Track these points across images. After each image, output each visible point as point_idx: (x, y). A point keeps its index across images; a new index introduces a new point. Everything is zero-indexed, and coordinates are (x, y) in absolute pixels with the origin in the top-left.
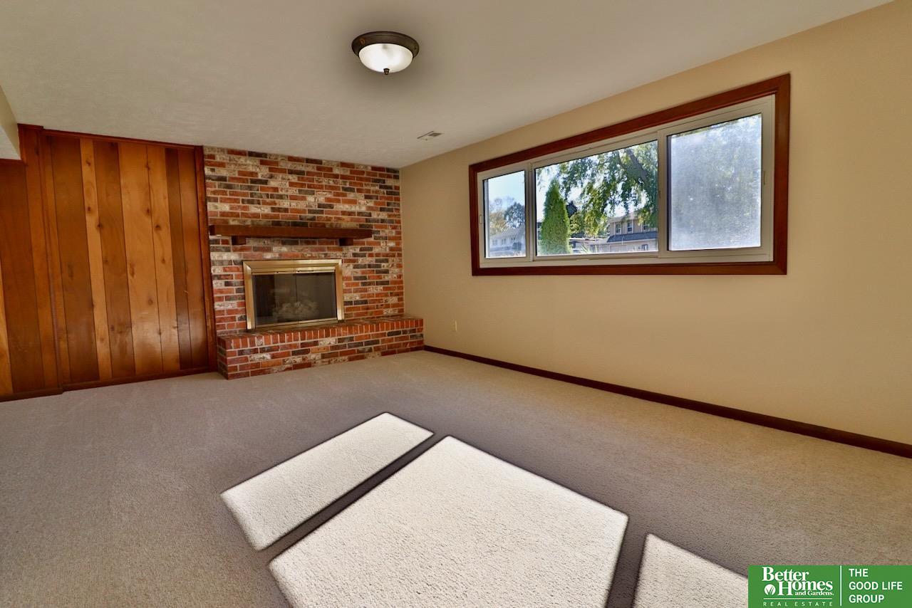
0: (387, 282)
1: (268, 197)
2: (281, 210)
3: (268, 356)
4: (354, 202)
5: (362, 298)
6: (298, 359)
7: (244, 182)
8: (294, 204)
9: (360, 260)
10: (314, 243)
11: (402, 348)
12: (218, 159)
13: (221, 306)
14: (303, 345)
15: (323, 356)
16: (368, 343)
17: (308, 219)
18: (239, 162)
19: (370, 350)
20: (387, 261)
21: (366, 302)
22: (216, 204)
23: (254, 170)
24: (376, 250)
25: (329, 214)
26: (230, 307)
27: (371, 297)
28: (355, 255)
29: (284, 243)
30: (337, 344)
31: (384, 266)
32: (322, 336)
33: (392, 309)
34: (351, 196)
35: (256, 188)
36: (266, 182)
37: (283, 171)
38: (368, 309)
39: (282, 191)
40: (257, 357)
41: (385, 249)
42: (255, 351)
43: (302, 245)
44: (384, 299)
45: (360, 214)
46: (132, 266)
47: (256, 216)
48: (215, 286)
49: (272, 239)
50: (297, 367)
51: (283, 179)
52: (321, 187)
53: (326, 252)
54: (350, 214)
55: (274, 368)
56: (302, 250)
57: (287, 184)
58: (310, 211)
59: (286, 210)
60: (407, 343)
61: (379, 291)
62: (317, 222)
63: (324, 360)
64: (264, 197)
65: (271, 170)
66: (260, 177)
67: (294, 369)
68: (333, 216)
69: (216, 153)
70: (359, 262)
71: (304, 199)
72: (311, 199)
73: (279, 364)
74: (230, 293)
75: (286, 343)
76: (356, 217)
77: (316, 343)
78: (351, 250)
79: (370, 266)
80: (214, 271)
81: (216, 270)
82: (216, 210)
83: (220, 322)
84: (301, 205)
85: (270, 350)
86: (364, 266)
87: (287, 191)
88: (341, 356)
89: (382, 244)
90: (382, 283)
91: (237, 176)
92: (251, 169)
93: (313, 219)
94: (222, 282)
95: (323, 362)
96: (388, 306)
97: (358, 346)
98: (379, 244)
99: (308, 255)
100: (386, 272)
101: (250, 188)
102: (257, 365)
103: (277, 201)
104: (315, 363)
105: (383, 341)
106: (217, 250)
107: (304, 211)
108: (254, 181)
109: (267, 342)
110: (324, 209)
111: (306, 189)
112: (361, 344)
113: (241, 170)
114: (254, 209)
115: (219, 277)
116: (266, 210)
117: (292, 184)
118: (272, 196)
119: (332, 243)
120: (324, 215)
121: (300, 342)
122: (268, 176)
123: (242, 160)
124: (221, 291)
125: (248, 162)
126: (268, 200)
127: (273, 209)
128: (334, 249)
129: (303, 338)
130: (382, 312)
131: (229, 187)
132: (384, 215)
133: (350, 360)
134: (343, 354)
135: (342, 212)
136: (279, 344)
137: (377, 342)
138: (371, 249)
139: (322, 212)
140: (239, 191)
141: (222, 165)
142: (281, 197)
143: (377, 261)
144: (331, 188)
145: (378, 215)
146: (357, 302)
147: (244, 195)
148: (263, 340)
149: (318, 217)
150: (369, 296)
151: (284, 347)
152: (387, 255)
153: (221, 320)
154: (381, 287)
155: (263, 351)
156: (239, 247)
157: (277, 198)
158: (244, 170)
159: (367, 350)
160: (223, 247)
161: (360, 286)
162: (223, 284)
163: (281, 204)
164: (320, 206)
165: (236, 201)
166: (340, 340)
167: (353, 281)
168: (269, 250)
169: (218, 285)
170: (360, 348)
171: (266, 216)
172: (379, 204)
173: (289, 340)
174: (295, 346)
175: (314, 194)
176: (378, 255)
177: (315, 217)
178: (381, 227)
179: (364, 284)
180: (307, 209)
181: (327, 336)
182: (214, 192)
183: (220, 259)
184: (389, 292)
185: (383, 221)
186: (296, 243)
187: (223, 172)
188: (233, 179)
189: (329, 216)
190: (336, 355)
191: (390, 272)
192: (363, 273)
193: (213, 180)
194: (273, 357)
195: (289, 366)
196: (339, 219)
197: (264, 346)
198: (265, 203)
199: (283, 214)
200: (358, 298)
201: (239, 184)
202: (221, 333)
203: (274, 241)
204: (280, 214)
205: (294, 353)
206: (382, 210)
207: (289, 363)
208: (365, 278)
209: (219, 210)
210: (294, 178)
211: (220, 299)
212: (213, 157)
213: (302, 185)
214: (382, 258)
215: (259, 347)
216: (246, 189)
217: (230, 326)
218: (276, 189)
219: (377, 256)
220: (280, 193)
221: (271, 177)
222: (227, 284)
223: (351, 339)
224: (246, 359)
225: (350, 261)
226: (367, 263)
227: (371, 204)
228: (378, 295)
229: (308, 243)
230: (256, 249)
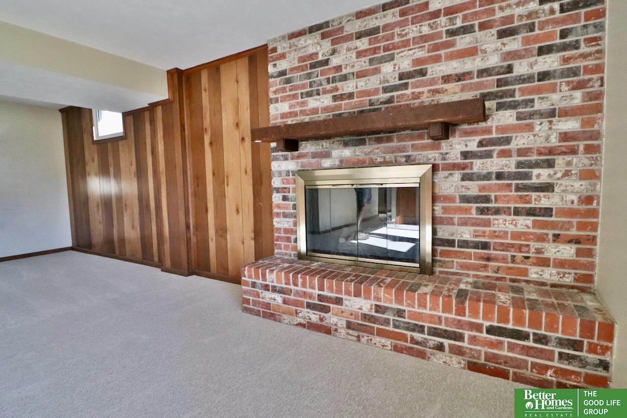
0: (548, 211)
1: (329, 83)
2: (344, 96)
3: (279, 298)
4: (471, 52)
5: (476, 236)
6: (314, 317)
7: (303, 70)
8: (362, 84)
9: (478, 166)
10: (389, 140)
11: (527, 373)
12: (279, 51)
13: (278, 223)
14: (321, 298)
15: (349, 326)
16: (434, 332)
17: (381, 103)
18: (300, 46)
19: (440, 347)
20: (550, 164)
21: (485, 246)
22: (277, 105)
23: (314, 51)
24: (520, 141)
25: (417, 87)
26: (286, 226)
27: (497, 237)
28: (465, 155)
29: (346, 144)
30: (374, 314)
31: (541, 175)
32: (348, 293)
33: (554, 271)
34: (463, 42)
35: (315, 75)
36: (326, 62)
37: (349, 38)
38: (488, 259)
39: (346, 68)
40: (268, 296)
41: (547, 139)
42: (266, 288)
43: (370, 144)
44: (534, 245)
45: (482, 72)
46: (227, 177)
47: (315, 111)
48: (274, 200)
49: (331, 141)
50: (311, 326)
51: (349, 50)
52: (405, 44)
53: (410, 153)
54: (460, 77)
55: (285, 316)
56: (370, 152)
57: (354, 55)
58: (385, 90)
59: (351, 96)
60: (547, 368)
61: (520, 228)
62: (395, 104)
63: (350, 332)
64: (325, 83)
65: (334, 42)
66: (320, 58)
67: (308, 328)
68: (425, 89)
69: (278, 43)
70: (475, 169)
71: (377, 71)
72: (387, 69)
73: (291, 314)
74: (287, 208)
75: (300, 288)
76: (476, 80)
77: (339, 301)
78: (457, 147)
79: (499, 176)
80: (274, 182)
81: (276, 182)
82: (277, 113)
83: (277, 240)
84: (372, 82)
85: (281, 291)
86: (487, 177)
87: (353, 66)
88: (378, 335)
89: (537, 128)
90: (531, 212)
91: (297, 65)
92: (311, 50)
93: (390, 100)
94: (280, 195)
95: (348, 334)
96: (544, 262)
97: (413, 330)
98: (530, 128)
99: (379, 160)
100: (547, 188)
101: (309, 76)
102: (267, 306)
103: (339, 84)
104: (336, 330)
105: (473, 339)
106: (276, 159)
107: (376, 91)
108: (313, 66)
109: (279, 280)
110: (410, 81)
111: (382, 54)
112: (421, 329)
113: (301, 55)
114: (313, 103)
115: (278, 190)
116: (326, 101)
117: (360, 54)
118: (334, 80)
119: (421, 137)
120: (408, 92)
121: (316, 292)
122: (330, 52)
123: (302, 41)
124: (279, 206)
125: (309, 42)
126: (328, 87)
127: (335, 98)
128: (424, 147)
129: (321, 288)
130: (525, 272)
131: (288, 81)
132: (550, 62)
133: (396, 349)
134: (381, 333)
135: (443, 77)
136: (292, 287)
137: (459, 337)
138: (508, 141)
139: (405, 86)
140: (298, 83)
141: (283, 56)
142: (345, 78)
143: (519, 165)
144: (424, 38)
145: (531, 66)
146: (464, 244)
147: (303, 86)
148: (274, 276)
149: (398, 97)
150: (494, 235)
151: (297, 293)
152: (551, 151)
153: (279, 238)
154: (529, 220)
155: (274, 290)
156: (296, 153)
157: (340, 81)
158: (305, 54)
159: (431, 344)
160: (282, 155)
161: (474, 214)
162: (281, 198)
163: (345, 88)
164: (401, 77)
165: (294, 97)
166: (378, 309)
167: (458, 204)
168: (327, 155)
169: (277, 198)
170: (418, 336)
171: (326, 109)
172: (536, 39)
173: (304, 285)
174: (311, 296)
175: (393, 59)
176: (521, 152)
177: (392, 97)
178: (538, 91)
179: (482, 211)
180: (381, 86)
181: (357, 294)
182: (275, 92)
183: (279, 169)
184: (551, 233)
185: (544, 76)
186: (362, 142)
187: (283, 65)
188: (292, 70)
189: (417, 90)
190: (370, 331)
191: (556, 189)
192: (482, 189)
193: (275, 78)
194: (285, 302)
195: (302, 321)
196: (437, 91)
197: (275, 284)
198: (325, 92)
199: (347, 101)
200: (467, 237)
201: (299, 74)
202: (278, 253)
203: (333, 143)
204: (343, 102)
205: (309, 306)
206: (541, 51)
207: (302, 317)
208: (487, 199)
209: (280, 112)
210: (363, 44)
211: (278, 215)
212: (274, 50)
213: (375, 50)
214: (534, 158)
215: (271, 284)
216: (305, 79)
217: (287, 247)
218: (338, 68)
219: (519, 155)
220: (344, 72)
221: (334, 52)
222: (285, 198)
223: (400, 313)
224: (258, 295)
225: (454, 167)
226: (494, 169)
227: (514, 44)
228: (516, 235)
229: (379, 141)
230: (315, 155)
